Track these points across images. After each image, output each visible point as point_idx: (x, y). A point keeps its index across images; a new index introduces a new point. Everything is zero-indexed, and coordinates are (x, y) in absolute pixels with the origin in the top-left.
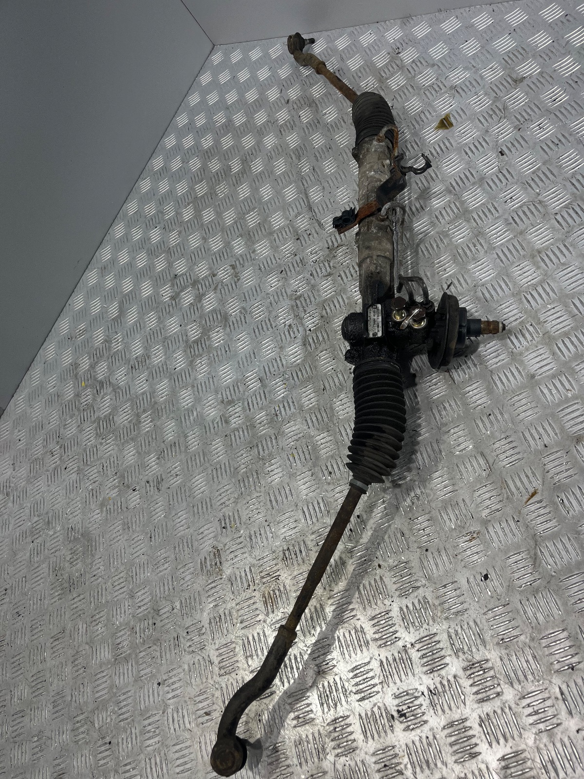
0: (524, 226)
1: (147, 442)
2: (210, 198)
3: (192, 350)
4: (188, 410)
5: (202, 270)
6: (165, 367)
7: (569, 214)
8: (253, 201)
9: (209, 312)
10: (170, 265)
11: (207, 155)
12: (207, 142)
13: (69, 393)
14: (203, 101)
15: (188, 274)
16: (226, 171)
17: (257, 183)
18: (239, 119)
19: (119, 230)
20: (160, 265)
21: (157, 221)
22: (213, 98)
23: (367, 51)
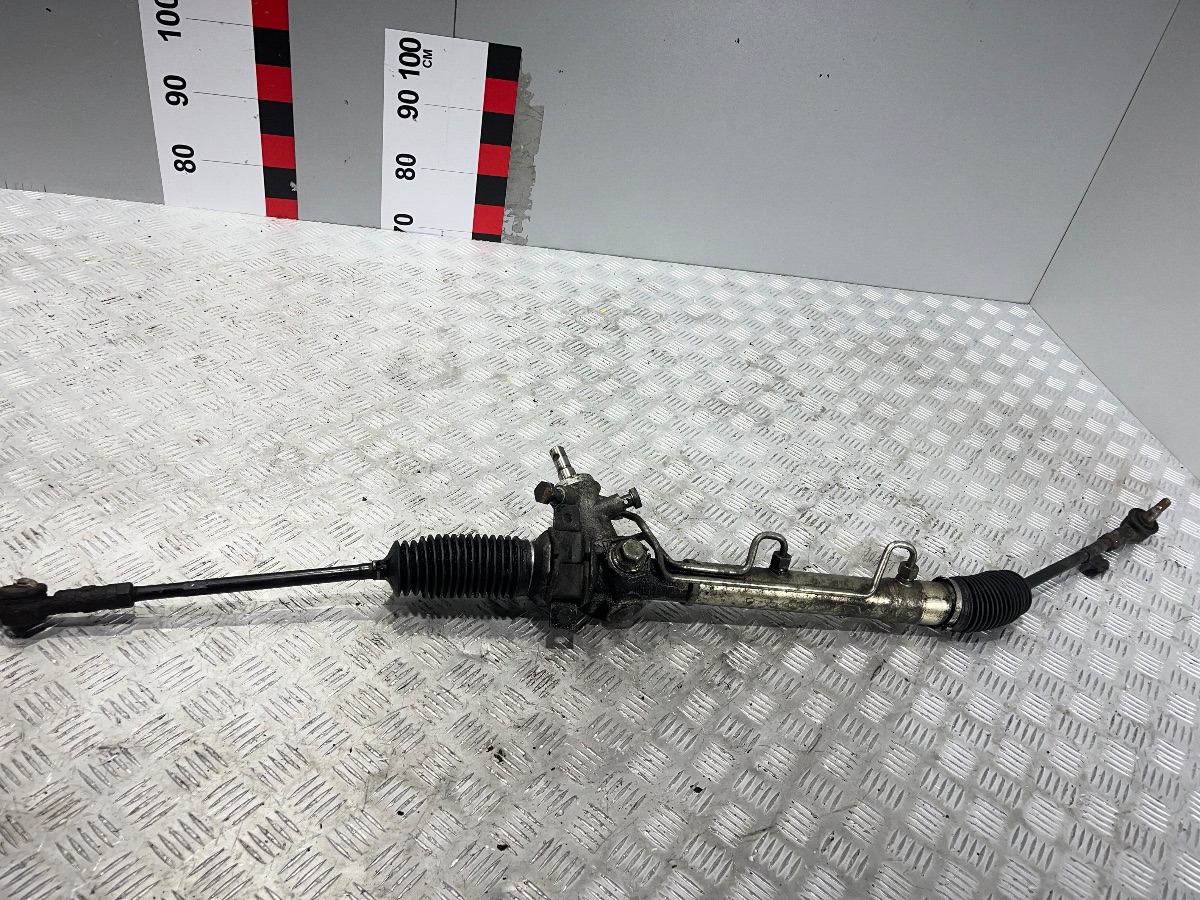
0: (1083, 688)
1: (589, 395)
2: (875, 359)
3: (711, 403)
4: (650, 422)
5: (799, 381)
6: (676, 382)
7: (1128, 728)
8: (903, 404)
9: (761, 404)
10: (780, 347)
11: (917, 340)
12: (929, 335)
13: (584, 300)
14: (965, 316)
15: (783, 369)
16: (913, 365)
17: (924, 400)
18: (974, 357)
19: (779, 284)
20: (774, 338)
21: (815, 318)
22: (975, 323)
23: (1138, 457)
